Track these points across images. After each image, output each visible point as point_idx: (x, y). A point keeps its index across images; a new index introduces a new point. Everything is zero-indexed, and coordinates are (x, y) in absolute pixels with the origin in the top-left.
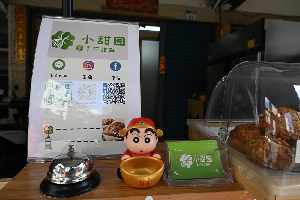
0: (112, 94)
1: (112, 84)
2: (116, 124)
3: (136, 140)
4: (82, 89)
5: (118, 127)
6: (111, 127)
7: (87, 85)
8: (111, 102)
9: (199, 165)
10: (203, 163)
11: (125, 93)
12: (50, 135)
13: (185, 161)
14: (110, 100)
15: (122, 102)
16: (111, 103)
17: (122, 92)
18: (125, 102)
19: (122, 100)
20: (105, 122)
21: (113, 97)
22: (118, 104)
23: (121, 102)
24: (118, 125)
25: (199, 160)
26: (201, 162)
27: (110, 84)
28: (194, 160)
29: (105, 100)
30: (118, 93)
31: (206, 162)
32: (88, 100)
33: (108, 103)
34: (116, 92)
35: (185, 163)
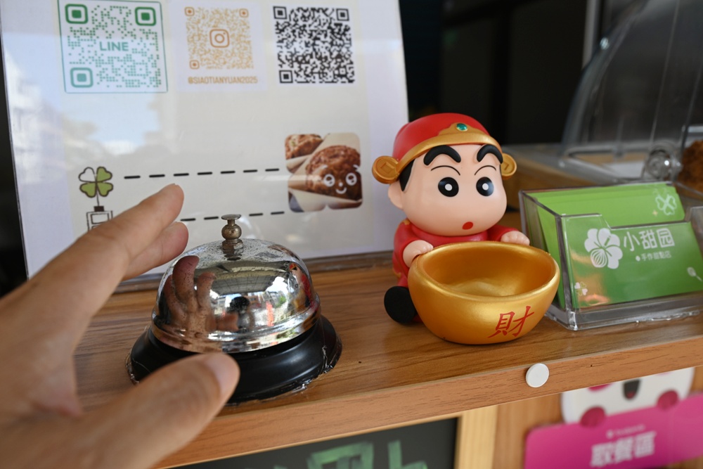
0: (307, 44)
1: (305, 11)
2: (332, 153)
3: (449, 188)
4: (200, 25)
5: (337, 161)
6: (314, 163)
7: (217, 12)
8: (308, 76)
9: (642, 260)
10: (651, 251)
11: (350, 44)
12: (103, 201)
13: (601, 248)
14: (303, 66)
15: (345, 76)
16: (308, 79)
17: (341, 39)
18: (353, 73)
19: (345, 67)
20: (295, 145)
21: (311, 56)
22: (333, 82)
23: (341, 76)
24: (336, 156)
25: (639, 243)
26: (645, 248)
27: (298, 10)
28: (625, 245)
29: (286, 67)
30: (327, 44)
31: (659, 249)
32: (225, 67)
33: (299, 79)
34: (319, 39)
35: (601, 254)
